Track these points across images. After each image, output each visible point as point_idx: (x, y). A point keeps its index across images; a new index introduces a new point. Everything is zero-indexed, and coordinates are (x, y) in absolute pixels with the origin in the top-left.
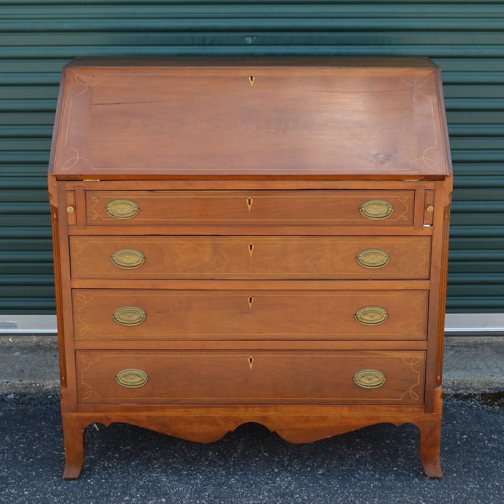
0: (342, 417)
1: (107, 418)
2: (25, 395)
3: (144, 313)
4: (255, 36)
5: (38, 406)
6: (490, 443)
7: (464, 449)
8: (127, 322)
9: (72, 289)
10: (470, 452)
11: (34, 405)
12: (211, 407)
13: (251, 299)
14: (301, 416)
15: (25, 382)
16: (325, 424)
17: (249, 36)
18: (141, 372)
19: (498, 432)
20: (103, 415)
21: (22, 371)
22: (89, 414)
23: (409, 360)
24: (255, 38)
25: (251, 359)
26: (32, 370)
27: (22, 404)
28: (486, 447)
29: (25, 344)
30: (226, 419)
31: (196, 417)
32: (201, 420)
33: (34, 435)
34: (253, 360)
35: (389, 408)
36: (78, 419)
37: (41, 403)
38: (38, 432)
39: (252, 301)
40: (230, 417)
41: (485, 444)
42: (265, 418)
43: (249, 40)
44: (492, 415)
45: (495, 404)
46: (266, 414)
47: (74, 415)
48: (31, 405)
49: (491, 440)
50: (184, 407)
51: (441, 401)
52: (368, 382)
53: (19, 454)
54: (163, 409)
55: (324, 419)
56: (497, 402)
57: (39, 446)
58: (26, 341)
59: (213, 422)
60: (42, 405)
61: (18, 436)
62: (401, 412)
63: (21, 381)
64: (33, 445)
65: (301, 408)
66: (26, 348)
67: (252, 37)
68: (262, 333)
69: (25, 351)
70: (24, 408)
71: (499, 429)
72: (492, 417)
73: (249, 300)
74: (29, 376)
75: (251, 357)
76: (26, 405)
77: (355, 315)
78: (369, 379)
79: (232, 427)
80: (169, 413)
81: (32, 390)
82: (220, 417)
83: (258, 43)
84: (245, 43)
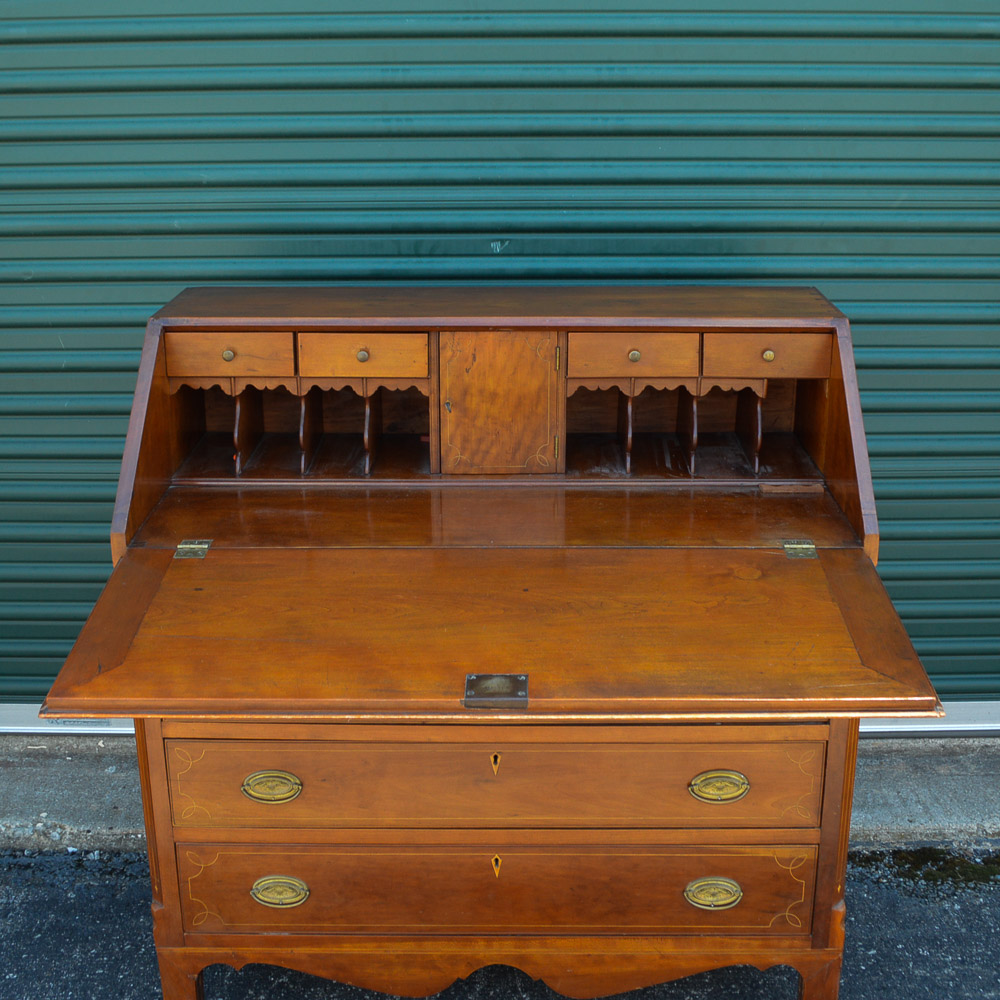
0: (663, 957)
1: (237, 956)
2: (118, 854)
3: (298, 781)
4: (506, 240)
5: (137, 878)
6: (917, 968)
7: (873, 983)
8: (268, 797)
9: (164, 739)
10: (884, 988)
11: (131, 875)
12: (427, 940)
13: (496, 757)
14: (589, 955)
15: (117, 831)
16: (632, 968)
17: (498, 240)
18: (297, 883)
19: (928, 940)
20: (231, 952)
21: (115, 808)
22: (205, 950)
23: (787, 861)
24: (507, 243)
25: (497, 860)
26: (131, 805)
27: (110, 873)
28: (911, 978)
29: (126, 750)
30: (453, 960)
31: (398, 956)
32: (408, 961)
33: (124, 946)
34: (500, 861)
35: (747, 942)
36: (185, 957)
37: (143, 871)
38: (130, 940)
39: (499, 760)
40: (461, 955)
41: (908, 971)
42: (522, 959)
43: (497, 247)
44: (914, 900)
45: (917, 875)
46: (524, 951)
47: (179, 950)
48: (126, 876)
49: (920, 961)
50: (375, 940)
51: (843, 929)
52: (711, 899)
53: (92, 992)
54: (337, 942)
55: (629, 959)
56: (921, 870)
57: (129, 975)
58: (127, 747)
59: (429, 963)
60: (144, 877)
61: (96, 948)
62: (769, 947)
63: (111, 828)
64: (119, 971)
65: (587, 941)
66: (126, 757)
67: (502, 241)
68: (515, 815)
69: (125, 765)
70: (113, 883)
71: (930, 933)
72: (915, 905)
73: (492, 759)
74: (126, 818)
75: (497, 856)
76: (117, 875)
77: (690, 785)
78: (715, 894)
79: (463, 972)
80: (348, 949)
81: (130, 845)
82: (441, 956)
83: (513, 252)
84: (490, 252)
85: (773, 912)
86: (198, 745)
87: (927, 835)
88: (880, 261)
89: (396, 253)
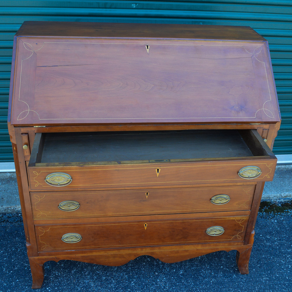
0: (197, 250)
1: (56, 258)
2: (5, 214)
3: (78, 204)
4: (137, 3)
5: (13, 223)
6: (267, 242)
7: (255, 248)
8: (68, 209)
9: (30, 192)
10: (258, 250)
11: (11, 222)
12: (120, 250)
13: (147, 193)
14: (174, 251)
15: (4, 207)
16: (187, 254)
17: (134, 3)
18: (77, 235)
19: (269, 233)
20: (54, 257)
21: (2, 198)
22: (46, 257)
23: (239, 221)
24: (137, 4)
25: (146, 225)
26: (8, 197)
27: (3, 222)
28: (266, 246)
30: (130, 255)
31: (111, 255)
32: (114, 256)
33: (12, 249)
34: (147, 225)
35: (224, 244)
36: (39, 259)
37: (15, 220)
38: (14, 246)
39: (148, 194)
40: (132, 253)
41: (265, 244)
42: (152, 253)
43: (134, 6)
44: (263, 219)
45: (263, 211)
46: (153, 251)
47: (36, 258)
48: (9, 223)
49: (267, 240)
50: (104, 251)
51: (254, 239)
52: (214, 233)
53: (4, 267)
54: (91, 252)
55: (187, 251)
56: (263, 209)
57: (15, 260)
59: (121, 256)
60: (15, 222)
61: (2, 250)
62: (231, 245)
63: (2, 206)
64: (12, 258)
65: (174, 247)
66: (4, 179)
67: (136, 4)
68: (153, 211)
69: (4, 182)
70: (5, 225)
71: (269, 230)
72: (263, 221)
73: (146, 194)
74: (7, 202)
75: (146, 223)
76: (6, 222)
77: (211, 199)
78: (216, 231)
79: (133, 258)
80: (94, 254)
81: (9, 211)
82: (126, 254)
83: (139, 8)
84: (131, 8)
85: (233, 235)
86: (42, 194)
87: (265, 198)
88: (263, 15)
89: (98, 7)
